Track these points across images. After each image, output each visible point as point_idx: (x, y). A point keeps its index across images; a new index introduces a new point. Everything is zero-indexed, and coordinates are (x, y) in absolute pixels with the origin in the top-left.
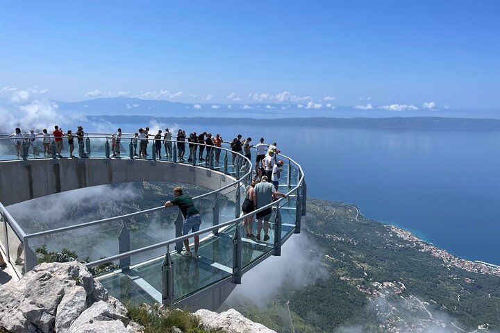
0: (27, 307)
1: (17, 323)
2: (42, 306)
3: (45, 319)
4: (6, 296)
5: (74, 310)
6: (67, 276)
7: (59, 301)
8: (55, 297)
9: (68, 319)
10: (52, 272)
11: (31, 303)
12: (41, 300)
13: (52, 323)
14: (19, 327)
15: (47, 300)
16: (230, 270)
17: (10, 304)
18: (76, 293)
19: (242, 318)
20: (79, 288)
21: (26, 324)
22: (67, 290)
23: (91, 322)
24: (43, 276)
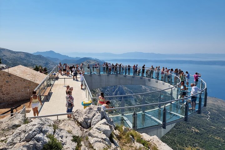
0: (84, 117)
1: (81, 121)
2: (88, 117)
3: (89, 121)
4: (80, 113)
5: (97, 120)
6: (97, 110)
7: (93, 116)
8: (92, 115)
9: (95, 122)
10: (93, 108)
11: (86, 116)
12: (89, 115)
13: (91, 122)
14: (82, 122)
15: (90, 115)
16: (161, 123)
17: (81, 115)
18: (98, 115)
19: (159, 140)
20: (99, 114)
21: (84, 121)
22: (96, 114)
23: (101, 124)
24: (90, 108)
